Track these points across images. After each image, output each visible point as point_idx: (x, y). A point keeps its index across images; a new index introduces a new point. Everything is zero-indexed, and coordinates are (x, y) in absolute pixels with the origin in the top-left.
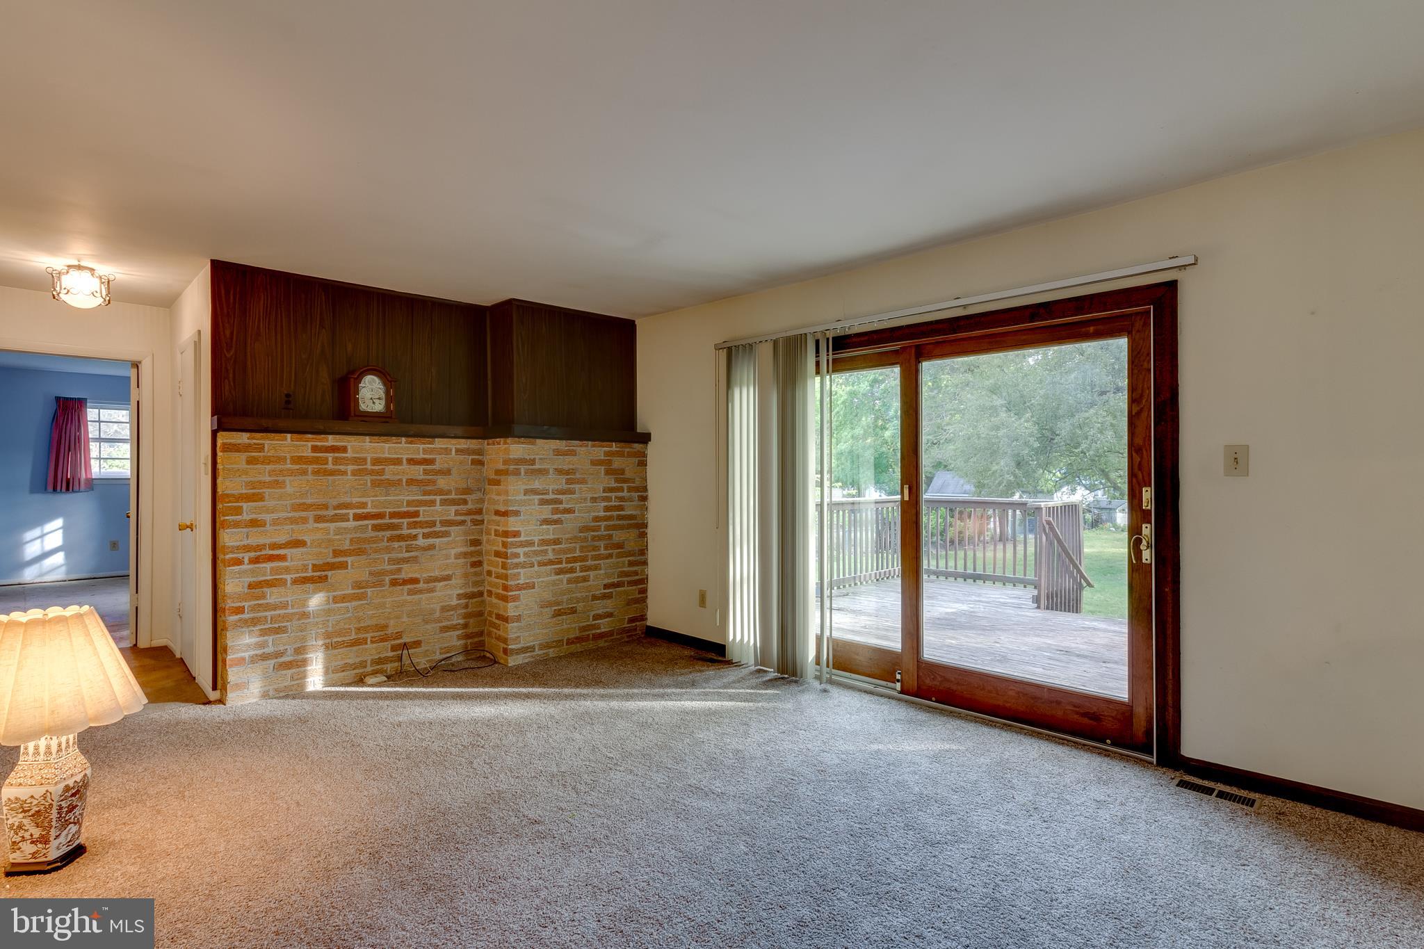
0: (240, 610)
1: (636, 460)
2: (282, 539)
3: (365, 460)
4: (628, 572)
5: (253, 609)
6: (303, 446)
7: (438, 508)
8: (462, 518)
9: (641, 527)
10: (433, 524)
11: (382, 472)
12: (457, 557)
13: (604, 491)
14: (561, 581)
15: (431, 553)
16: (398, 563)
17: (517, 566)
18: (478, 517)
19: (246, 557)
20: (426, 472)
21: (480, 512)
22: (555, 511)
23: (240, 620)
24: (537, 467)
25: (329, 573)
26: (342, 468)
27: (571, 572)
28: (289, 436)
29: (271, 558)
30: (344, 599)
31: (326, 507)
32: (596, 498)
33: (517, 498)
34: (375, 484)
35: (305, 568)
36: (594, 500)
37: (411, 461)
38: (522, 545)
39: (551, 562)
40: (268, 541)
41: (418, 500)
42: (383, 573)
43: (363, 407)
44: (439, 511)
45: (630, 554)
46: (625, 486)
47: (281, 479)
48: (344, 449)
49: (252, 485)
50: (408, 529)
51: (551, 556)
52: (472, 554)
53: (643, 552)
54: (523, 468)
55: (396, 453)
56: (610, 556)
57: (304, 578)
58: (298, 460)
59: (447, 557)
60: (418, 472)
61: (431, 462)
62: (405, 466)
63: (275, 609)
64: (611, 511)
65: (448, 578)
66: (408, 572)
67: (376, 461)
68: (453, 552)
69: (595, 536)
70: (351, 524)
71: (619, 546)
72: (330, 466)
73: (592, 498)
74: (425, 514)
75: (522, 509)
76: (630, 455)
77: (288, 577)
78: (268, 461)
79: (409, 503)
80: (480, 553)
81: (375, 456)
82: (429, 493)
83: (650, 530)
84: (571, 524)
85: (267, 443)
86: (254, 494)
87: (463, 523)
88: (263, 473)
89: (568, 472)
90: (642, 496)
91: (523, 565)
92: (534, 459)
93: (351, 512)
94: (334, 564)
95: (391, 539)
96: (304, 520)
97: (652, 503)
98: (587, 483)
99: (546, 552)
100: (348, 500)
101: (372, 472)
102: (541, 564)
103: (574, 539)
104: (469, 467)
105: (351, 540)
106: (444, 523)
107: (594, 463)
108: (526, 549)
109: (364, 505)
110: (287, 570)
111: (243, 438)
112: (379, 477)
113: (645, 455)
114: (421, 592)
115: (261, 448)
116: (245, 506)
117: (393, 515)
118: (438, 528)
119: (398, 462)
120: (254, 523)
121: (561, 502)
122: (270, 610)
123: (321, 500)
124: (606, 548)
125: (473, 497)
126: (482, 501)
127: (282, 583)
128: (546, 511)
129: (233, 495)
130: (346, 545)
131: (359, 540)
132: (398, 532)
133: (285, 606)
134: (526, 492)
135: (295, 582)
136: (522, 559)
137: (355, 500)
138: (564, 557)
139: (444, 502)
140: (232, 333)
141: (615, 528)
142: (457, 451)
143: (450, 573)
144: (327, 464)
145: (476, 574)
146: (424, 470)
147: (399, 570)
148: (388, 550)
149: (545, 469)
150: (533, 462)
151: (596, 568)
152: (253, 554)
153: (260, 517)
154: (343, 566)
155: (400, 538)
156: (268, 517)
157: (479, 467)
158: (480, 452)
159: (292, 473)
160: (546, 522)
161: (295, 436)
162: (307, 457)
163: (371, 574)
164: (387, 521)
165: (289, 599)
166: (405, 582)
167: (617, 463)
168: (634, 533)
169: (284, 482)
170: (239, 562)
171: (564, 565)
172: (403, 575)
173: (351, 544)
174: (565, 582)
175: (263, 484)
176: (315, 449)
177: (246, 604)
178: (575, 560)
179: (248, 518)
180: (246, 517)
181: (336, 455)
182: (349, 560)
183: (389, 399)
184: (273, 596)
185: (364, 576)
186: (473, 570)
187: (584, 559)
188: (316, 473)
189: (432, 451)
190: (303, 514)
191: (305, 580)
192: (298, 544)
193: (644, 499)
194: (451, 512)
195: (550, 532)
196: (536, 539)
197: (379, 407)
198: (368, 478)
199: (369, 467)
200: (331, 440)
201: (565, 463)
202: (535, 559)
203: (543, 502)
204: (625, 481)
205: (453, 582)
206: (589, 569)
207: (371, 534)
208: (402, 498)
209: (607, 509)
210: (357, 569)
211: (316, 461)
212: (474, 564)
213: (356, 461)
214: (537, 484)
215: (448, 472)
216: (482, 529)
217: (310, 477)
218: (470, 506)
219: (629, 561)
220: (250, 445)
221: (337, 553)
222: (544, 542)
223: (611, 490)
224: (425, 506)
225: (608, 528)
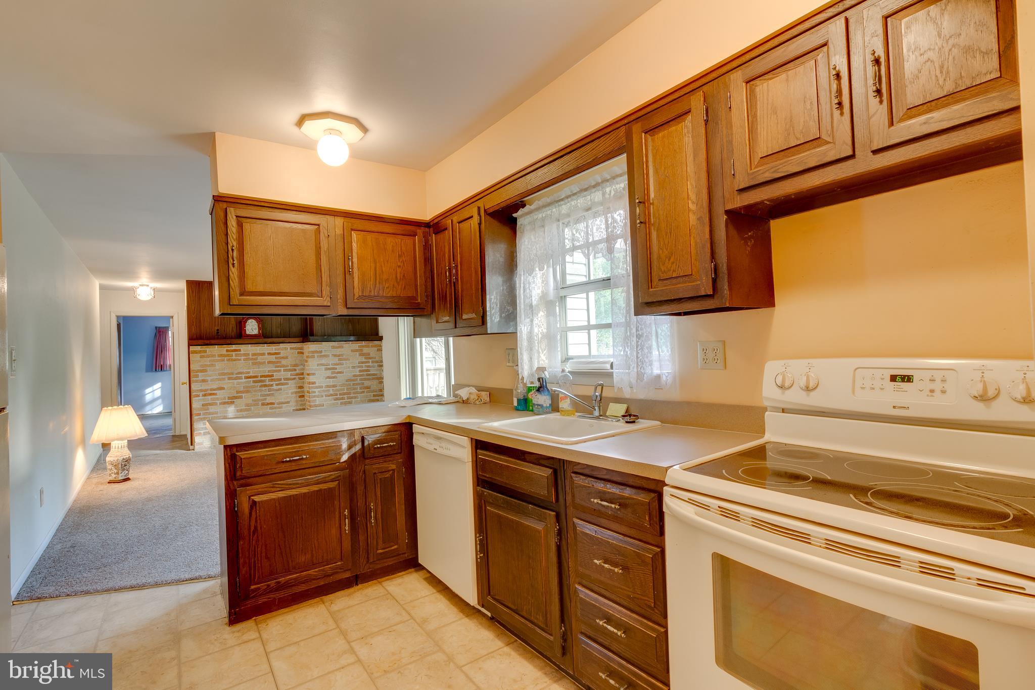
0: (199, 414)
1: (376, 349)
2: (215, 387)
3: (249, 354)
4: (373, 399)
5: (204, 414)
6: (222, 349)
7: (282, 373)
8: (294, 377)
9: (380, 380)
10: (280, 380)
11: (257, 359)
12: (292, 393)
13: (359, 363)
14: (338, 403)
15: (279, 392)
16: (265, 396)
17: (314, 396)
18: (301, 376)
19: (201, 394)
20: (276, 358)
21: (302, 374)
22: (333, 373)
23: (199, 418)
24: (323, 354)
25: (235, 400)
26: (239, 358)
27: (342, 399)
28: (217, 346)
29: (211, 394)
30: (241, 411)
31: (232, 374)
32: (354, 366)
33: (314, 368)
34: (254, 364)
35: (225, 398)
36: (353, 367)
37: (269, 354)
38: (317, 387)
39: (331, 395)
40: (209, 388)
41: (273, 370)
42: (259, 400)
43: (248, 333)
44: (283, 374)
45: (374, 391)
46: (370, 360)
47: (214, 363)
48: (240, 350)
49: (201, 366)
50: (269, 382)
51: (331, 392)
52: (299, 392)
53: (381, 390)
54: (316, 355)
55: (262, 351)
56: (364, 392)
57: (225, 402)
58: (221, 355)
59: (287, 393)
60: (273, 358)
61: (278, 354)
62: (266, 356)
63: (213, 414)
64: (363, 372)
65: (288, 402)
66: (269, 400)
67: (254, 355)
68: (290, 391)
69: (354, 383)
70: (244, 380)
71: (368, 388)
72: (234, 357)
73: (352, 367)
74: (276, 375)
75: (316, 372)
76: (372, 346)
77: (218, 402)
78: (208, 356)
79: (269, 371)
80: (303, 392)
81: (253, 352)
82: (278, 367)
83: (384, 380)
84: (341, 379)
85: (208, 349)
86: (203, 370)
87: (294, 379)
88: (207, 361)
89: (339, 356)
90: (380, 365)
91: (318, 396)
92: (322, 351)
93: (243, 376)
94: (237, 396)
95: (261, 386)
96: (224, 379)
97: (385, 368)
98: (349, 360)
99: (329, 390)
100: (242, 371)
101: (252, 359)
102: (326, 396)
103: (343, 385)
104: (296, 355)
105: (244, 387)
106: (285, 379)
107: (352, 351)
108: (319, 389)
109: (249, 373)
110: (218, 399)
111: (198, 348)
112: (255, 361)
113: (381, 346)
114: (275, 408)
115: (205, 352)
116: (200, 374)
117: (262, 376)
118: (283, 381)
119: (263, 354)
120: (204, 381)
121: (336, 369)
122: (211, 414)
123: (230, 371)
124: (361, 388)
125: (299, 367)
126: (304, 369)
127: (216, 404)
128: (329, 373)
129: (195, 370)
130: (242, 389)
131: (247, 387)
132: (265, 383)
133: (216, 413)
134: (318, 365)
135: (221, 404)
136: (317, 394)
137: (245, 371)
138: (338, 393)
139: (285, 370)
140: (195, 308)
141: (365, 379)
142: (290, 348)
143: (289, 400)
144: (232, 356)
145: (301, 401)
146: (275, 357)
147: (265, 399)
148: (261, 391)
149: (327, 355)
150: (321, 352)
151: (355, 398)
152: (203, 393)
153: (205, 378)
154: (241, 397)
155: (265, 386)
156: (209, 378)
157: (301, 355)
158: (302, 348)
159: (218, 361)
160: (329, 377)
161: (219, 346)
162: (224, 354)
163: (253, 400)
164: (259, 379)
165: (218, 410)
166: (268, 404)
167: (366, 350)
168: (376, 382)
169: (215, 364)
170: (198, 396)
171: (339, 396)
172: (267, 401)
173: (244, 389)
174: (339, 404)
175: (207, 365)
176: (227, 351)
177: (201, 412)
178: (344, 394)
179: (201, 379)
180: (200, 378)
181: (237, 353)
182: (243, 395)
183: (259, 329)
184: (212, 409)
185: (250, 401)
186: (300, 399)
187: (349, 393)
188: (228, 360)
189: (279, 349)
190: (223, 377)
191: (224, 403)
192: (222, 388)
193: (382, 366)
194: (288, 375)
195: (331, 382)
196: (324, 385)
197: (256, 332)
198: (251, 362)
199: (251, 357)
200: (234, 347)
201: (338, 351)
202: (324, 394)
203: (327, 369)
204: (370, 358)
205: (291, 404)
206: (352, 398)
207: (252, 384)
208: (266, 369)
209: (360, 371)
210: (247, 399)
211: (228, 355)
212: (300, 397)
213: (245, 355)
214: (324, 361)
215: (286, 358)
216: (304, 382)
217: (226, 362)
218: (297, 372)
219: (373, 395)
220: (201, 351)
221: (238, 392)
222: (328, 386)
223: (363, 363)
224: (276, 372)
225: (361, 380)
